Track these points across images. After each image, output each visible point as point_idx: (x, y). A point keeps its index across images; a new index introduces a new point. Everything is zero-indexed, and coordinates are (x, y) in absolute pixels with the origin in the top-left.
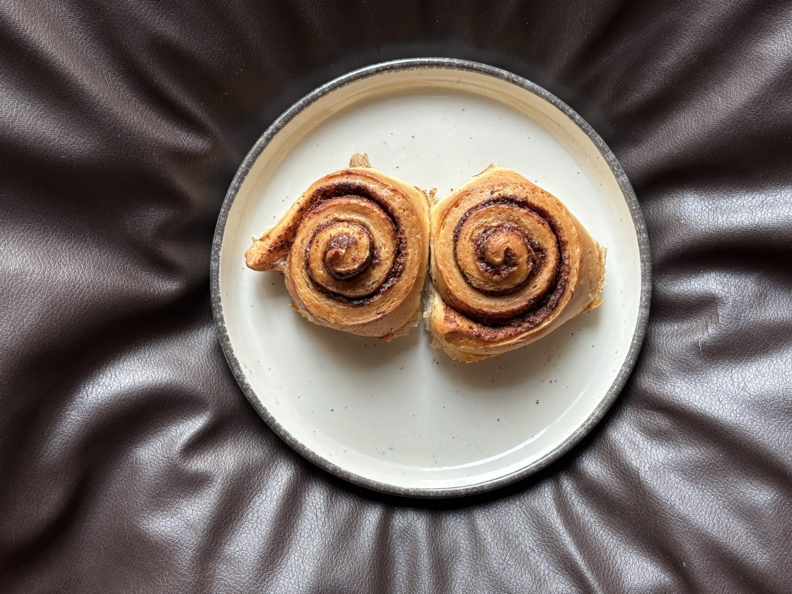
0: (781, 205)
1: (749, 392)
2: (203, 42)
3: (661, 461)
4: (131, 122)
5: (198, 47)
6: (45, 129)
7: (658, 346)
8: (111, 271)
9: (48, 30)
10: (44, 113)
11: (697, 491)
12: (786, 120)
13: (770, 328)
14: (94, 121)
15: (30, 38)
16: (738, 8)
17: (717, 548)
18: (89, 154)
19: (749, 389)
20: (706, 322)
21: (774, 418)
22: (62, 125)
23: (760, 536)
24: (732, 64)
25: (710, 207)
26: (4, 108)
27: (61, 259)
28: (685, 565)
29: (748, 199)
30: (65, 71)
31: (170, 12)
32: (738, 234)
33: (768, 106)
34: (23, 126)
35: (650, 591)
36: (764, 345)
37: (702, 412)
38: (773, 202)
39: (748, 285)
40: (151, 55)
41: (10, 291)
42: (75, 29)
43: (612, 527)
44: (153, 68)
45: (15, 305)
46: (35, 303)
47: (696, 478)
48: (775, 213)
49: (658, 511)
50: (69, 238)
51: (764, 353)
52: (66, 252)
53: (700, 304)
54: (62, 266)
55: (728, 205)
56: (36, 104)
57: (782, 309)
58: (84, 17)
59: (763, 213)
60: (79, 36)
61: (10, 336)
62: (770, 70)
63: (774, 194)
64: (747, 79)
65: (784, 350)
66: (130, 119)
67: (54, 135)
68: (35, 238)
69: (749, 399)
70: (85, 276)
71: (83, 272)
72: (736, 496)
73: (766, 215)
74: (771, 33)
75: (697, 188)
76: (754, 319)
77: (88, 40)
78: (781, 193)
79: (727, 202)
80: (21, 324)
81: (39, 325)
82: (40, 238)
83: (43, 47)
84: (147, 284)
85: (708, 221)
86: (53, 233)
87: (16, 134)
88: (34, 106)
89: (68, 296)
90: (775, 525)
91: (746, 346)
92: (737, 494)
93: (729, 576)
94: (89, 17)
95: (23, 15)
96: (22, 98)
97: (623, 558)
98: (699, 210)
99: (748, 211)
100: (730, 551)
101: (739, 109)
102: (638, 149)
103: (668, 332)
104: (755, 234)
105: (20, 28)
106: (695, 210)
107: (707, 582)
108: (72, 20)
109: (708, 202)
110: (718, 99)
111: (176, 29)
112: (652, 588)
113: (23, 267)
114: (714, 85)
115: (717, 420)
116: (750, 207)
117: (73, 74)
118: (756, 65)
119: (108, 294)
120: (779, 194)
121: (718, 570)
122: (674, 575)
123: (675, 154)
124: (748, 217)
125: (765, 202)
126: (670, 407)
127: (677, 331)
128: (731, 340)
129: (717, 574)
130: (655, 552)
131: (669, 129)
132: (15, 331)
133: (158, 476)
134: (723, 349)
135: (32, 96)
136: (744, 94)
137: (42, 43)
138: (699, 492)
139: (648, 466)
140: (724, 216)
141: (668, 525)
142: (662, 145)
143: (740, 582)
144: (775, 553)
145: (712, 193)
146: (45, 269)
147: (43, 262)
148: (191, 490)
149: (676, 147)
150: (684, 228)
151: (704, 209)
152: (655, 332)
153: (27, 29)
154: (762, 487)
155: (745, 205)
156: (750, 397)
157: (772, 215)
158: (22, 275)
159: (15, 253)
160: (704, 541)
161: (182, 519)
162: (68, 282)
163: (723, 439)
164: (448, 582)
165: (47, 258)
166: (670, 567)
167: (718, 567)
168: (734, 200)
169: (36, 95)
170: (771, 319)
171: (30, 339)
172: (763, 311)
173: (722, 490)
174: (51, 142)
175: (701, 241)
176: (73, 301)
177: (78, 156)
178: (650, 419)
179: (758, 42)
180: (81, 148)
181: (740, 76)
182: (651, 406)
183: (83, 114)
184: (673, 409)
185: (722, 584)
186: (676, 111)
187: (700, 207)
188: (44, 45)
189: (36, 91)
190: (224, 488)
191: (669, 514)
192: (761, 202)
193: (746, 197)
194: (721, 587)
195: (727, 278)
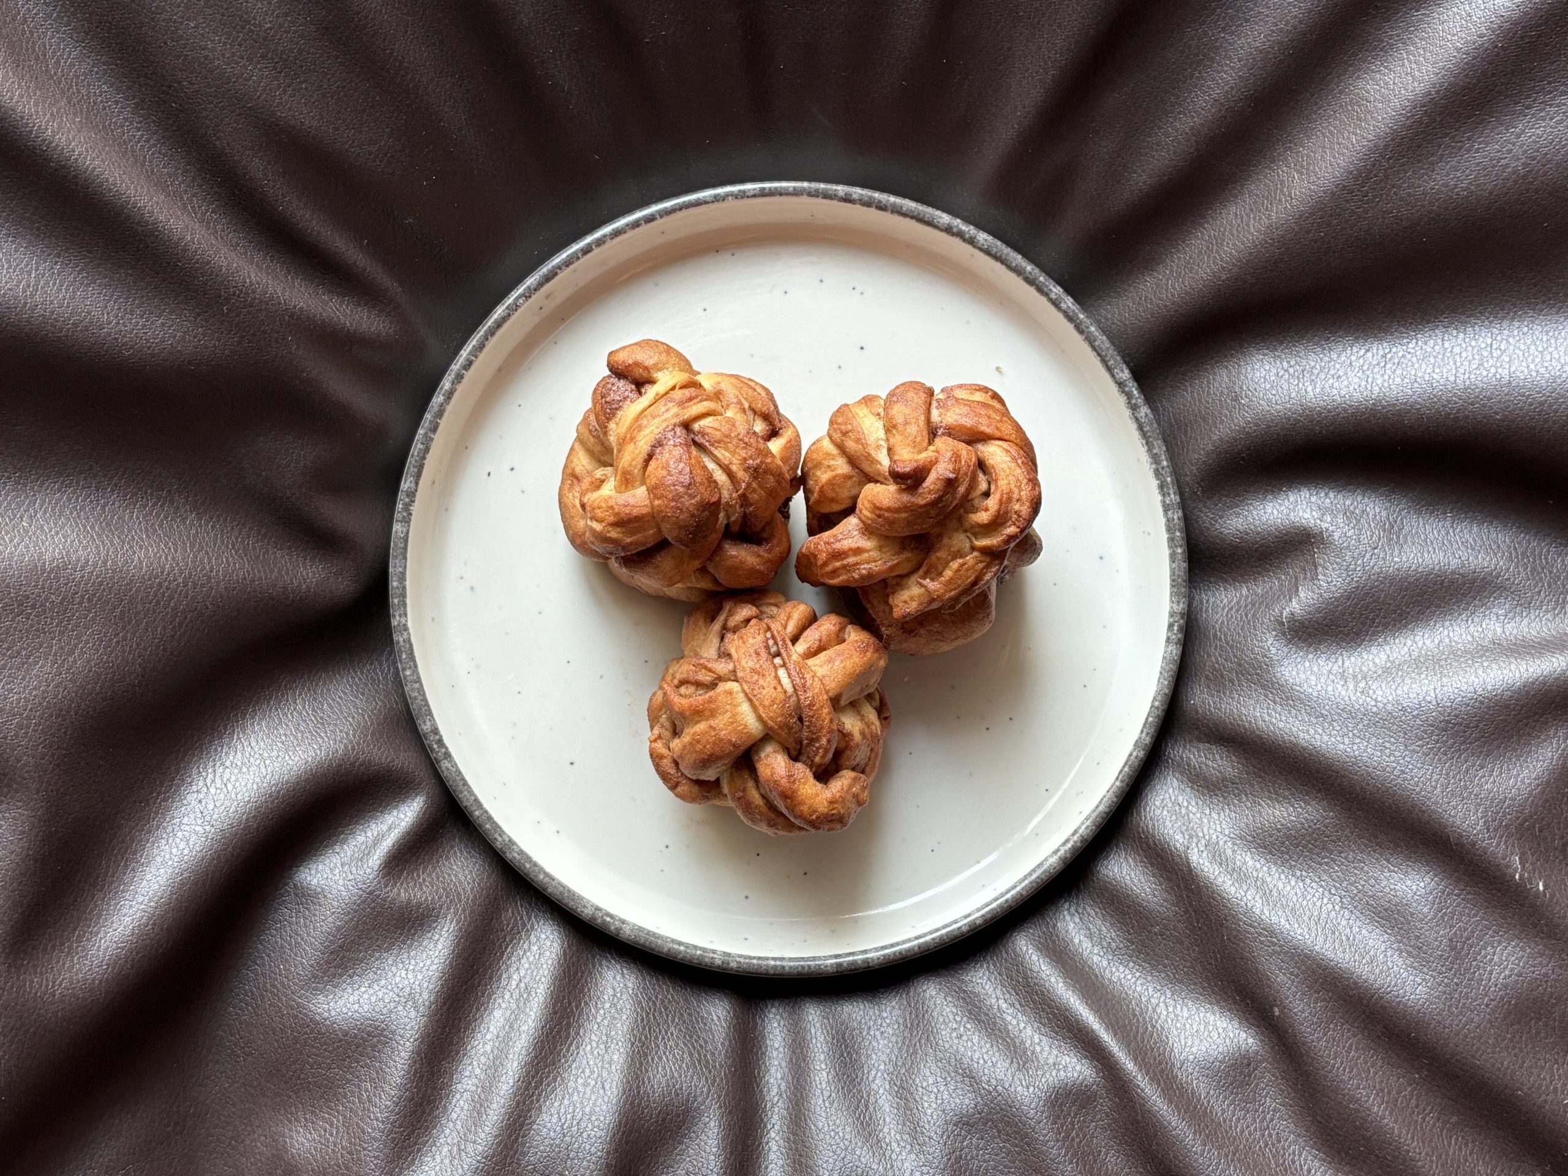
0: (1418, 360)
1: (1374, 697)
2: (361, 132)
3: (1227, 833)
4: (246, 282)
5: (353, 142)
6: (90, 305)
7: (1214, 627)
8: (223, 553)
9: (82, 128)
10: (87, 277)
11: (1293, 883)
12: (1416, 208)
13: (1409, 583)
14: (177, 285)
15: (54, 144)
16: (1320, 13)
17: (1332, 979)
18: (172, 344)
19: (1374, 692)
20: (1296, 578)
21: (1421, 740)
22: (120, 297)
23: (1408, 953)
24: (1315, 113)
25: (1291, 370)
26: (14, 272)
27: (132, 536)
28: (1277, 1013)
29: (1357, 352)
30: (120, 199)
31: (300, 82)
32: (1344, 417)
33: (1383, 184)
34: (51, 302)
35: (1220, 1062)
36: (1400, 615)
37: (1292, 738)
38: (1403, 356)
39: (1368, 509)
40: (269, 163)
41: (47, 600)
42: (127, 124)
43: (1148, 954)
44: (274, 186)
45: (57, 626)
46: (93, 619)
47: (1291, 858)
48: (1408, 376)
49: (1225, 920)
50: (142, 498)
51: (1400, 628)
52: (140, 523)
53: (1283, 548)
54: (136, 548)
55: (1323, 364)
56: (70, 260)
57: (1430, 549)
58: (143, 101)
59: (1386, 377)
60: (135, 136)
61: (53, 681)
62: (1383, 119)
63: (1405, 341)
64: (1344, 138)
65: (1436, 621)
66: (244, 278)
67: (108, 314)
68: (82, 501)
69: (1375, 709)
70: (178, 564)
71: (173, 559)
72: (1363, 886)
73: (1391, 381)
74: (1382, 53)
75: (1266, 337)
76: (1381, 568)
77: (152, 142)
78: (1417, 339)
79: (1321, 360)
80: (71, 659)
81: (102, 660)
82: (91, 502)
83: (77, 159)
84: (287, 574)
85: (1290, 398)
86: (113, 491)
87: (39, 316)
88: (67, 265)
89: (150, 603)
90: (1435, 932)
91: (1367, 618)
92: (1365, 881)
93: (1357, 1027)
94: (151, 101)
95: (36, 104)
96: (44, 252)
97: (1171, 1009)
98: (1273, 378)
99: (1358, 375)
100: (1355, 983)
101: (1332, 192)
102: (1156, 275)
103: (1232, 601)
104: (1374, 417)
105: (34, 126)
106: (1265, 378)
107: (1319, 1040)
108: (122, 108)
109: (1288, 362)
110: (1294, 177)
111: (312, 112)
112: (1225, 1057)
113: (67, 555)
114: (1285, 152)
115: (1318, 752)
116: (1362, 366)
117: (136, 203)
118: (1357, 112)
119: (221, 597)
120: (1414, 341)
121: (1337, 1017)
122: (1262, 1033)
123: (1223, 281)
124: (1360, 386)
125: (1389, 356)
126: (1237, 735)
127: (1247, 597)
128: (1340, 608)
129: (1336, 1026)
130: (1226, 993)
131: (1210, 236)
132: (61, 674)
133: (338, 913)
134: (1326, 626)
135: (61, 246)
136: (1338, 164)
137: (74, 151)
138: (1296, 882)
139: (1203, 842)
140: (1318, 386)
141: (1244, 943)
142: (1199, 265)
143: (1378, 1037)
144: (1437, 982)
145: (1294, 346)
146: (107, 556)
147: (103, 543)
148: (401, 934)
149: (1223, 268)
150: (1247, 412)
151: (1280, 374)
152: (1207, 601)
153: (47, 129)
154: (1407, 865)
155: (1354, 364)
156: (1376, 706)
157: (1403, 380)
158: (67, 569)
159: (50, 531)
160: (1308, 968)
161: (389, 987)
162: (149, 580)
163: (1333, 784)
164: (863, 1071)
165: (107, 536)
166: (1254, 1018)
167: (1338, 1012)
168: (1334, 356)
169: (68, 245)
170: (1410, 567)
171: (89, 686)
172: (1396, 553)
173: (1338, 877)
174: (104, 328)
175: (1278, 435)
176: (159, 613)
177: (154, 350)
178: (1206, 758)
179: (1360, 70)
180: (158, 334)
181: (1331, 132)
182: (1207, 735)
183: (158, 274)
184: (1242, 738)
185: (1346, 1043)
186: (1220, 203)
187: (1274, 371)
188: (79, 155)
189: (68, 237)
190: (461, 928)
191: (1244, 923)
192: (1382, 356)
193: (1355, 349)
194: (1344, 1047)
195: (1330, 498)
